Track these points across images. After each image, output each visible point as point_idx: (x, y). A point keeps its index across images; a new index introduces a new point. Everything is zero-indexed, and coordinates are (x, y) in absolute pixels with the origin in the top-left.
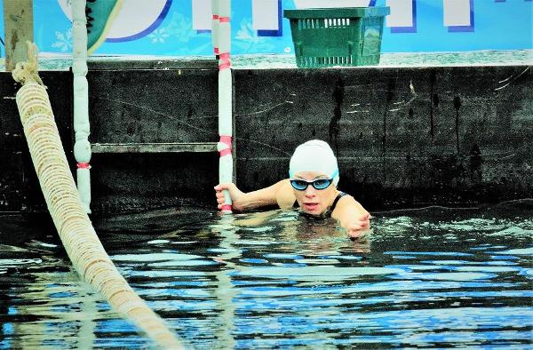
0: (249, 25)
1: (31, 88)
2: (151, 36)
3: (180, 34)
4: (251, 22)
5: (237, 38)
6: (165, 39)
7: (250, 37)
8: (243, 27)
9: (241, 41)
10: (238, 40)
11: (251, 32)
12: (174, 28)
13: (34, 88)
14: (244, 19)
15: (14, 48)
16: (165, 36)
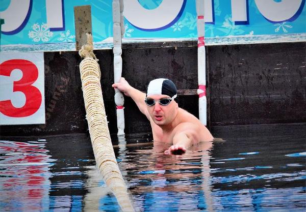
0: (230, 18)
1: (87, 61)
2: (173, 27)
3: (190, 25)
4: (231, 17)
5: (223, 26)
6: (181, 29)
7: (231, 26)
8: (227, 20)
9: (225, 28)
10: (223, 28)
11: (231, 23)
12: (186, 22)
13: (89, 61)
14: (227, 15)
15: (81, 37)
16: (181, 26)
